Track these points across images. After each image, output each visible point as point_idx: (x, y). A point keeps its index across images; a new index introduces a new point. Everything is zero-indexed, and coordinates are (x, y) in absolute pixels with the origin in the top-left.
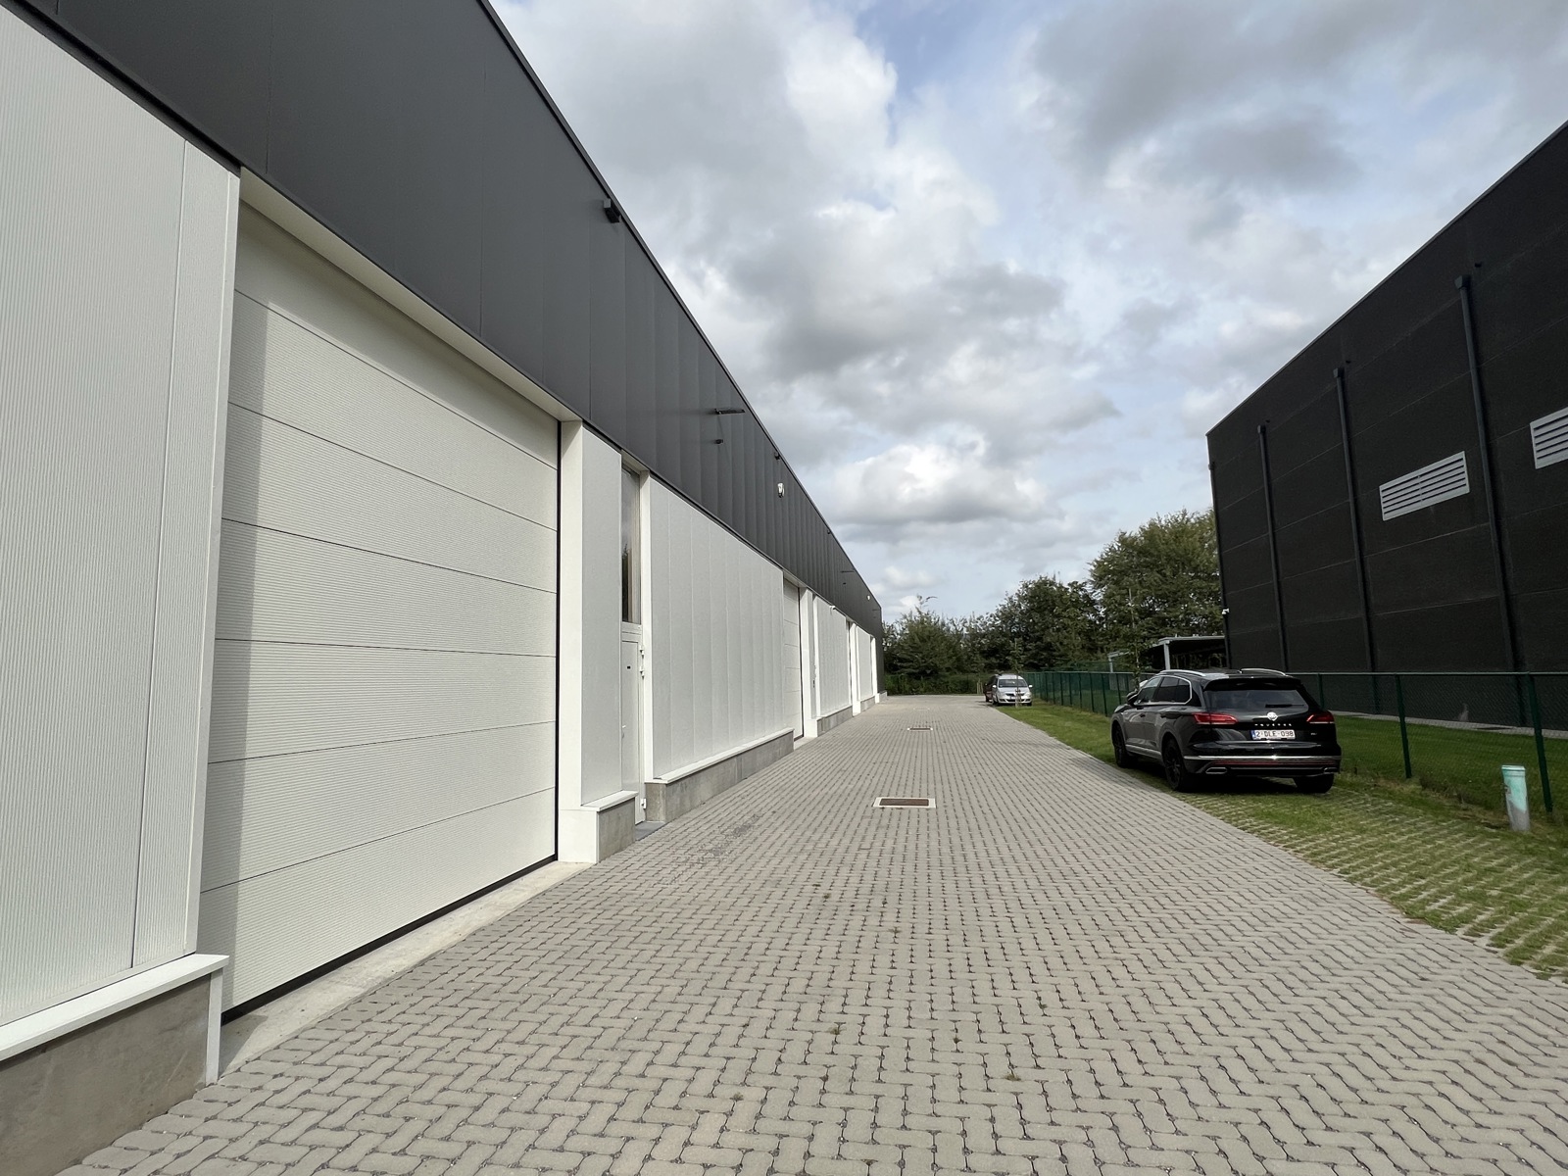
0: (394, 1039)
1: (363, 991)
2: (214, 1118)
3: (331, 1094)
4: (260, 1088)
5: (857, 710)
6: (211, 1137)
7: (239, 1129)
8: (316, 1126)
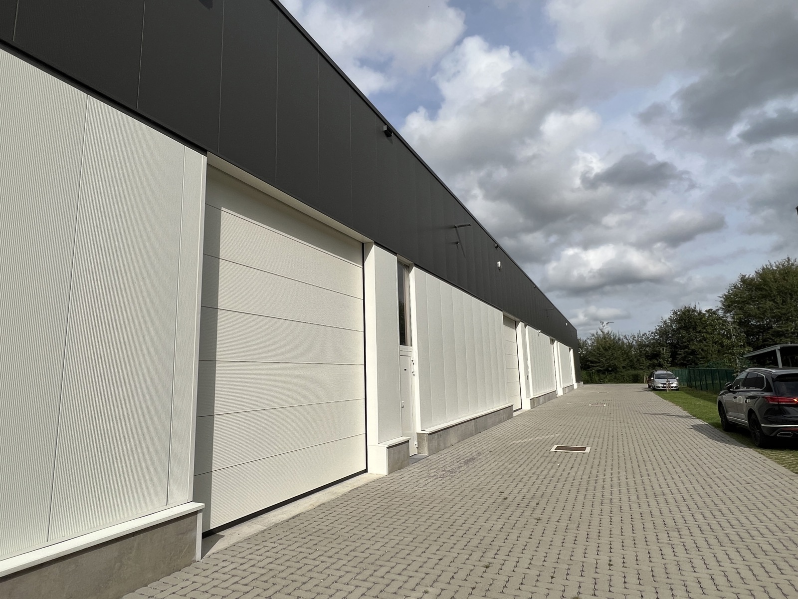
0: (275, 550)
1: (265, 528)
2: (197, 575)
3: (244, 570)
4: (217, 565)
5: (560, 393)
6: (195, 582)
7: (206, 580)
8: (237, 583)
